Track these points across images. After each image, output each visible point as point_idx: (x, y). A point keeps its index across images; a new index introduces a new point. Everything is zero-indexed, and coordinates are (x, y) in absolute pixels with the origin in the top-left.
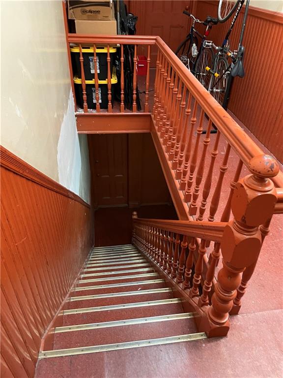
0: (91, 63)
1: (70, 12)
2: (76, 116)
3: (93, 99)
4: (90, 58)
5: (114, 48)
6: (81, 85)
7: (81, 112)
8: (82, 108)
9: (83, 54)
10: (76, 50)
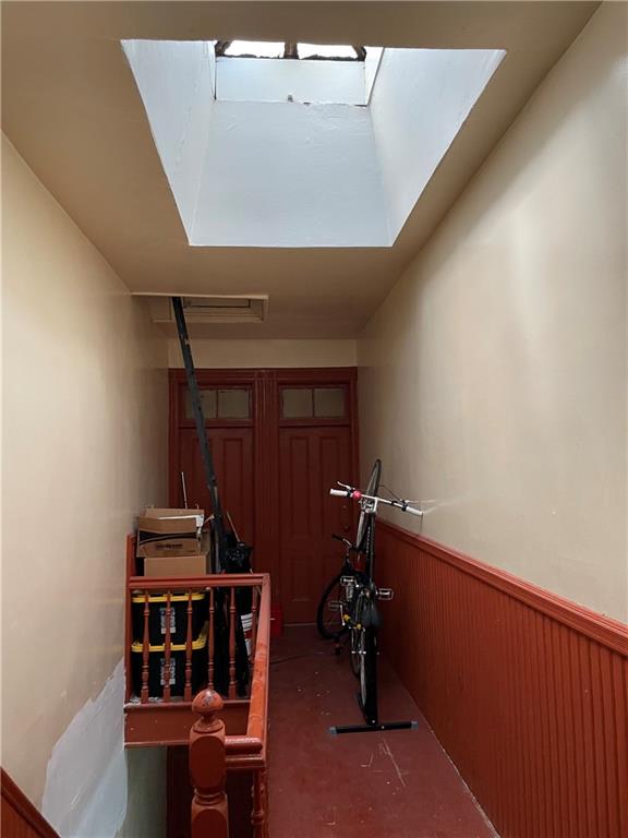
0: (163, 618)
1: (140, 548)
2: (126, 710)
3: (160, 678)
4: (161, 609)
5: (201, 593)
6: (140, 654)
7: (136, 702)
8: (139, 695)
9: (151, 605)
10: (140, 600)
